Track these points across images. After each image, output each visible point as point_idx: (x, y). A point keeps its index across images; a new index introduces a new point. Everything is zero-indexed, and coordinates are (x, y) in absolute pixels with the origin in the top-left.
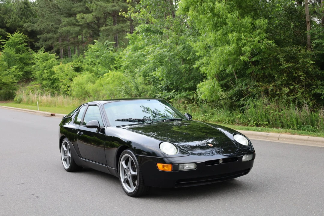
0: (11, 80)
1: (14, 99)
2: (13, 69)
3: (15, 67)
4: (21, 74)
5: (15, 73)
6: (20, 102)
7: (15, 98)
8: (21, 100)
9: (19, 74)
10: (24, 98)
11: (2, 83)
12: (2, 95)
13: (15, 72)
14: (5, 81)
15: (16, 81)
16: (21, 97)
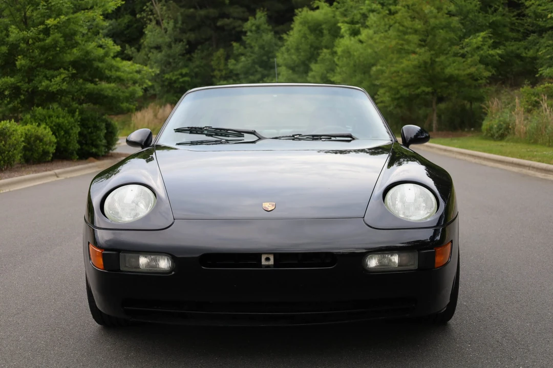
0: (473, 70)
1: (481, 125)
2: (477, 39)
3: (482, 34)
4: (498, 54)
5: (482, 52)
6: (502, 137)
7: (486, 124)
8: (507, 128)
9: (492, 56)
10: (517, 122)
11: (445, 80)
12: (443, 117)
13: (482, 50)
14: (457, 72)
15: (487, 74)
16: (508, 120)
